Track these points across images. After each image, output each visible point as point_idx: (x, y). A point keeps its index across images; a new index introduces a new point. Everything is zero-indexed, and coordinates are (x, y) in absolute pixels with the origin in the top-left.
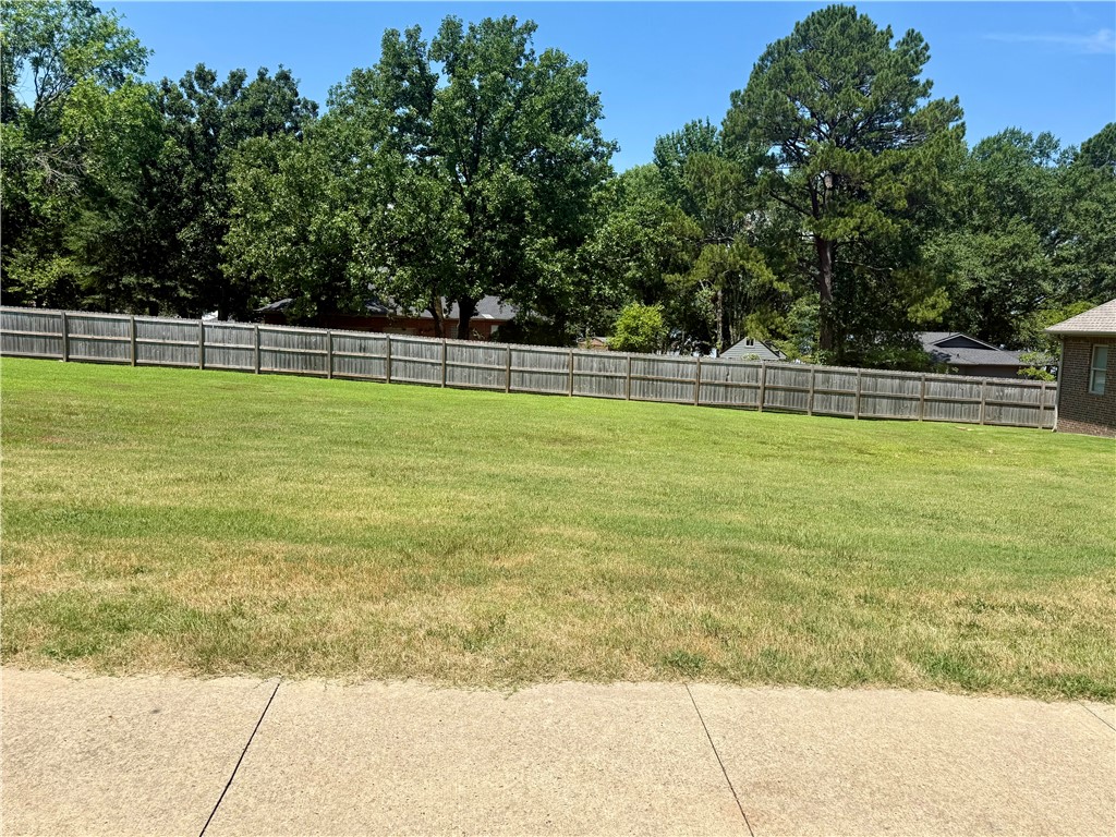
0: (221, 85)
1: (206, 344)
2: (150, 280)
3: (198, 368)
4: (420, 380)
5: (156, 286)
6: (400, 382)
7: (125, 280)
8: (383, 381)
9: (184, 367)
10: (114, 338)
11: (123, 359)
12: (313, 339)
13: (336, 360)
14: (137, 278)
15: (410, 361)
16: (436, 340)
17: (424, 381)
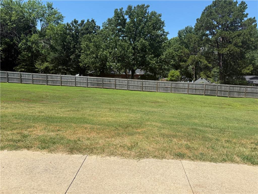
0: (79, 23)
1: (76, 81)
2: (65, 67)
3: (74, 86)
4: (122, 89)
5: (66, 68)
6: (118, 89)
7: (59, 67)
8: (114, 89)
9: (72, 86)
10: (57, 80)
11: (59, 85)
12: (99, 80)
13: (104, 84)
14: (62, 67)
15: (120, 84)
16: (126, 79)
17: (123, 89)
